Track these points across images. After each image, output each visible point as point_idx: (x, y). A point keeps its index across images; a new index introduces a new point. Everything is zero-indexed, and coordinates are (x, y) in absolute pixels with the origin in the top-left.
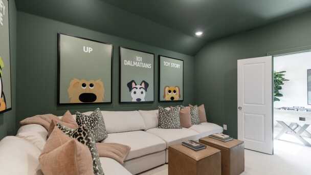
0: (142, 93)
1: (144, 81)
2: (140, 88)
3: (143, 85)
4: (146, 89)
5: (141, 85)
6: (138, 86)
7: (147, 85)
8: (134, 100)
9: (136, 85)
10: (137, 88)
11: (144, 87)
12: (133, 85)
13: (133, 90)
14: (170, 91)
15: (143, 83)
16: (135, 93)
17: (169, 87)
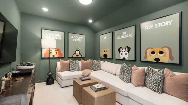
0: (126, 54)
1: (127, 47)
2: (125, 51)
3: (127, 49)
4: (128, 52)
5: (125, 49)
6: (124, 50)
7: (129, 49)
8: (122, 58)
9: (122, 49)
10: (123, 51)
11: (127, 50)
12: (121, 50)
13: (121, 53)
14: (153, 53)
15: (127, 48)
16: (122, 54)
17: (152, 49)
